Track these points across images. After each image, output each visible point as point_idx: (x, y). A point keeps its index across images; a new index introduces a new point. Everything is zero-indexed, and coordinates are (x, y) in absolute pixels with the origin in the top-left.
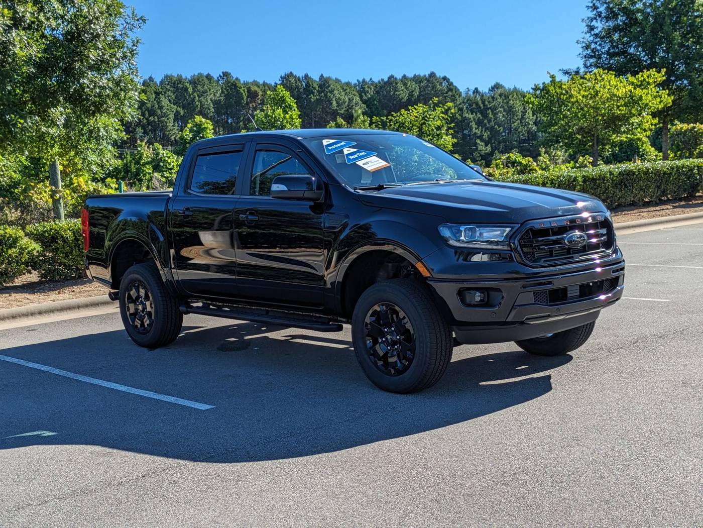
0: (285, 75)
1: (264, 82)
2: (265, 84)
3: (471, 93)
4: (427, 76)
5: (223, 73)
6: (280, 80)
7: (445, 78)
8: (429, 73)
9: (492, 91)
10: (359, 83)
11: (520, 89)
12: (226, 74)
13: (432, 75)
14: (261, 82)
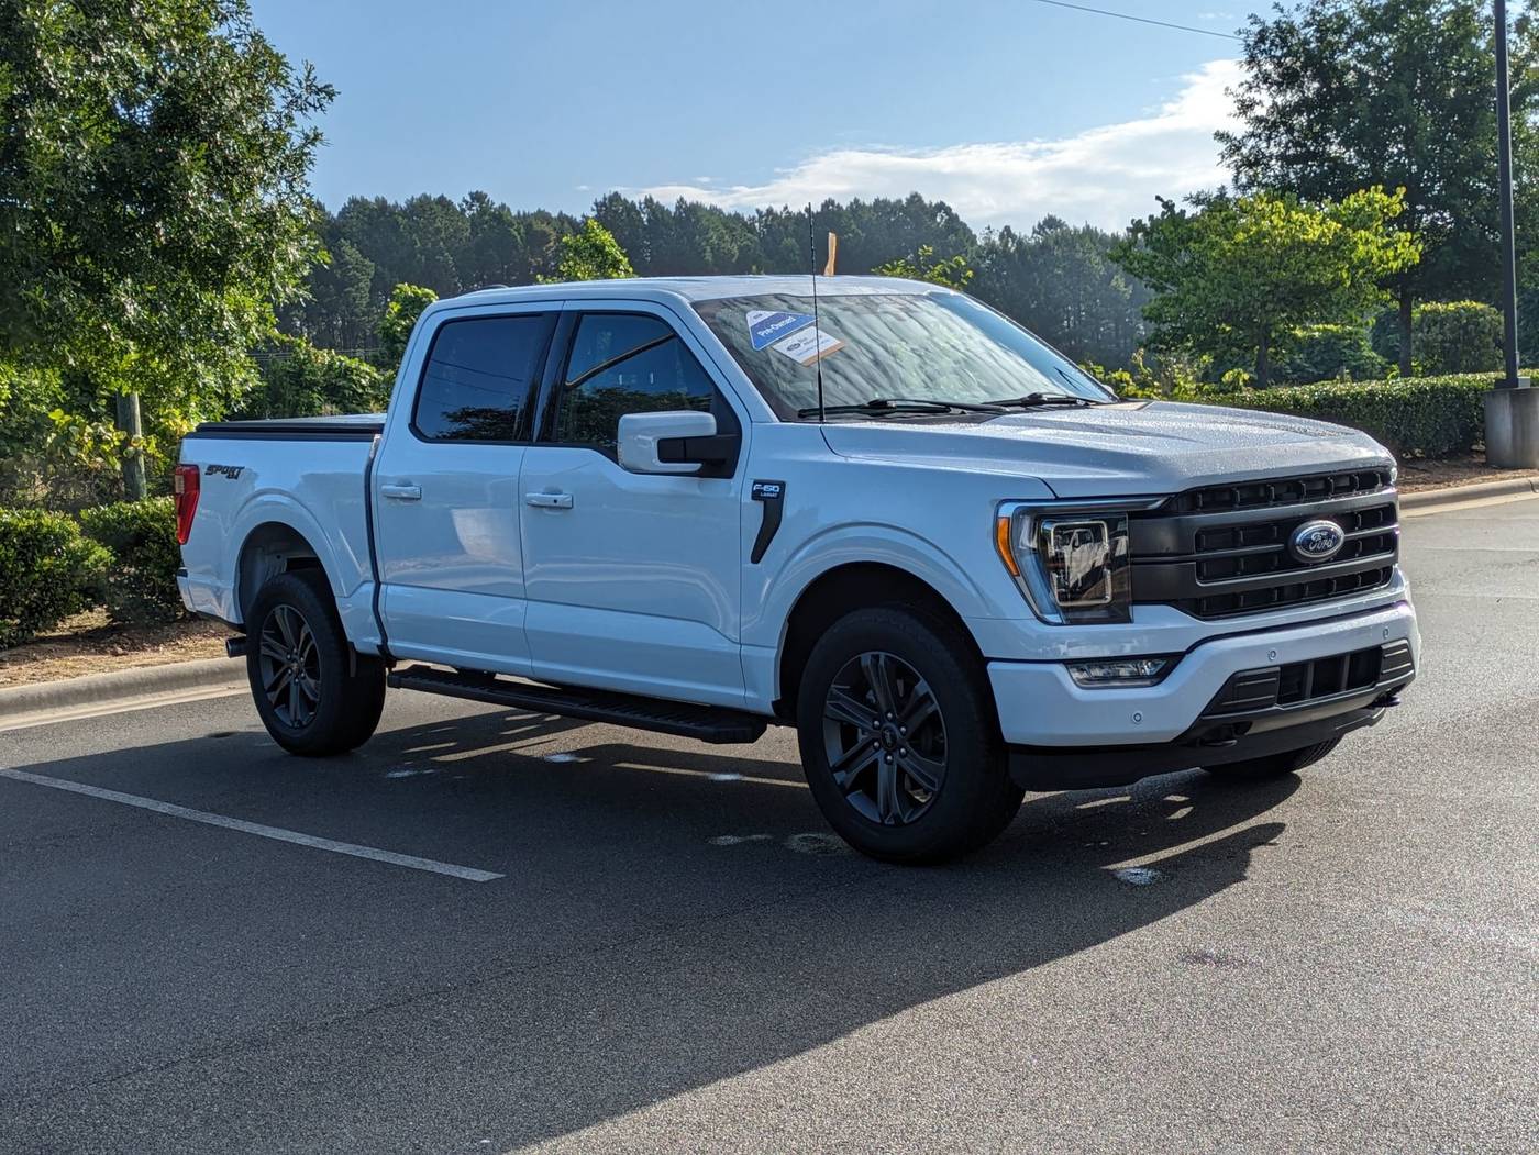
0: (605, 199)
1: (561, 213)
2: (562, 218)
3: (996, 238)
4: (904, 202)
5: (471, 194)
6: (593, 210)
7: (941, 207)
8: (908, 196)
9: (1039, 233)
10: (761, 215)
11: (1099, 230)
12: (478, 197)
13: (915, 199)
14: (555, 215)
